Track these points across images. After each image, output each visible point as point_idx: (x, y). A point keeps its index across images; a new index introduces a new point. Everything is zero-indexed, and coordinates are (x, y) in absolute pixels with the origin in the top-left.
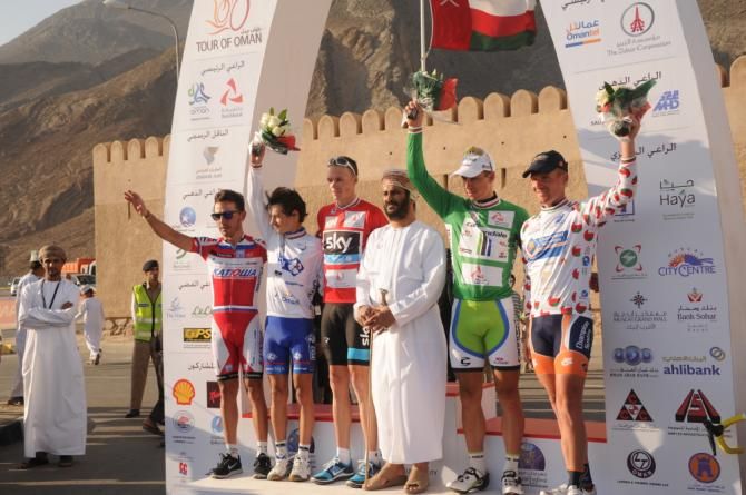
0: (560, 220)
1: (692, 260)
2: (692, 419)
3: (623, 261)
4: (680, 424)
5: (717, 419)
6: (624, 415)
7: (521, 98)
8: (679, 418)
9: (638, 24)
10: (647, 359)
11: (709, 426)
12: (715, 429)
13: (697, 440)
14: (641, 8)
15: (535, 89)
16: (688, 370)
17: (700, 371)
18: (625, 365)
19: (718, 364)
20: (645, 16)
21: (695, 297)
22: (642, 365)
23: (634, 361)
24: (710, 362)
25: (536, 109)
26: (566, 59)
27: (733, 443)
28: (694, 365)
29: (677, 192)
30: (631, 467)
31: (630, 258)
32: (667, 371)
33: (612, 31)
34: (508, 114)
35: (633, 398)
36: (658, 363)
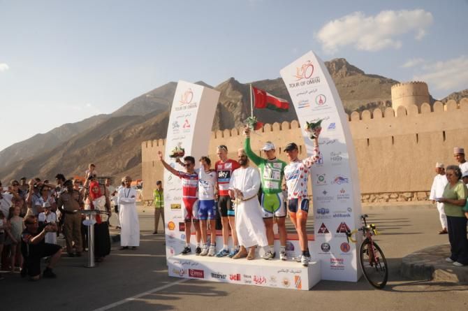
0: (296, 166)
1: (341, 179)
2: (342, 232)
3: (320, 179)
4: (337, 234)
5: (349, 231)
6: (320, 231)
7: (285, 124)
8: (338, 231)
9: (321, 101)
10: (328, 212)
11: (347, 234)
12: (349, 235)
13: (343, 238)
14: (322, 97)
15: (290, 121)
16: (341, 216)
17: (344, 216)
18: (321, 215)
19: (350, 213)
20: (323, 98)
21: (343, 191)
22: (326, 214)
23: (324, 213)
24: (347, 213)
25: (290, 128)
26: (298, 111)
27: (354, 239)
28: (343, 214)
29: (336, 156)
30: (322, 249)
31: (321, 178)
32: (334, 216)
33: (313, 103)
34: (281, 129)
35: (323, 226)
36: (331, 214)
